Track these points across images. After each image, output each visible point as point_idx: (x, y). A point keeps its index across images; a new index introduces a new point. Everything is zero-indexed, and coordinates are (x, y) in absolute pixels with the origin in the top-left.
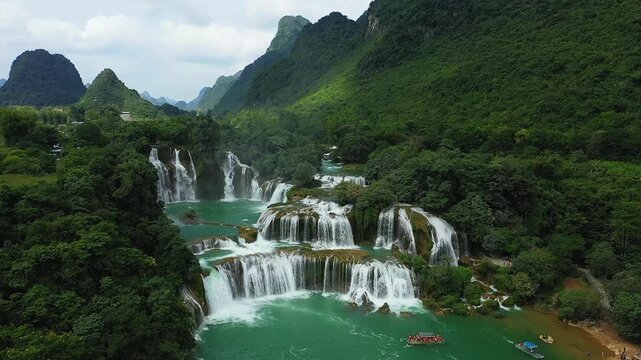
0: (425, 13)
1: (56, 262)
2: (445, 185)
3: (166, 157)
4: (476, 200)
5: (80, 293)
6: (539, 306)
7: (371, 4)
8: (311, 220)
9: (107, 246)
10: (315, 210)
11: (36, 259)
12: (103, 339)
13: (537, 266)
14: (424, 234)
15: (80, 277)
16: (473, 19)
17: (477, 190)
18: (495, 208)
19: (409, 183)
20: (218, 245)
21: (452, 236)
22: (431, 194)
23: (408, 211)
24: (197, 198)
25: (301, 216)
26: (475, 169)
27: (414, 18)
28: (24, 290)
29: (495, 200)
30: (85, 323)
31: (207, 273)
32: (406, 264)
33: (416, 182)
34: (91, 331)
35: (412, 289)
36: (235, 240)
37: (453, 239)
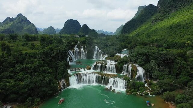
0: (172, 3)
1: (27, 68)
2: (144, 58)
3: (79, 47)
4: (153, 63)
5: (31, 75)
6: (160, 96)
7: (159, 1)
8: (104, 65)
9: (38, 66)
10: (107, 63)
11: (23, 67)
12: (29, 85)
13: (164, 84)
14: (135, 72)
15: (32, 72)
16: (189, 4)
17: (154, 59)
18: (159, 65)
19: (135, 57)
20: (80, 70)
21: (144, 73)
22: (139, 60)
23: (132, 64)
24: (86, 58)
25: (102, 64)
26: (155, 53)
27: (169, 5)
28: (18, 73)
29: (160, 63)
30: (26, 81)
31: (71, 76)
32: (125, 79)
33: (137, 56)
34: (27, 83)
35: (125, 86)
36: (84, 69)
37: (144, 74)
